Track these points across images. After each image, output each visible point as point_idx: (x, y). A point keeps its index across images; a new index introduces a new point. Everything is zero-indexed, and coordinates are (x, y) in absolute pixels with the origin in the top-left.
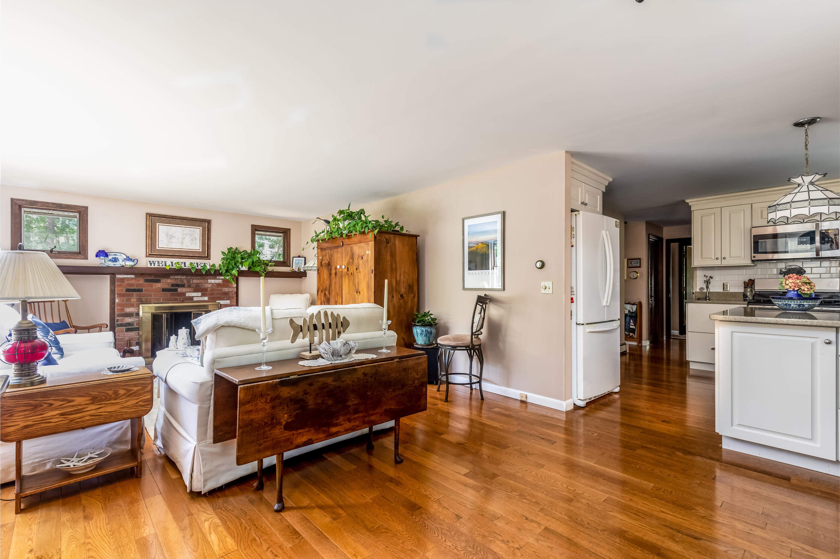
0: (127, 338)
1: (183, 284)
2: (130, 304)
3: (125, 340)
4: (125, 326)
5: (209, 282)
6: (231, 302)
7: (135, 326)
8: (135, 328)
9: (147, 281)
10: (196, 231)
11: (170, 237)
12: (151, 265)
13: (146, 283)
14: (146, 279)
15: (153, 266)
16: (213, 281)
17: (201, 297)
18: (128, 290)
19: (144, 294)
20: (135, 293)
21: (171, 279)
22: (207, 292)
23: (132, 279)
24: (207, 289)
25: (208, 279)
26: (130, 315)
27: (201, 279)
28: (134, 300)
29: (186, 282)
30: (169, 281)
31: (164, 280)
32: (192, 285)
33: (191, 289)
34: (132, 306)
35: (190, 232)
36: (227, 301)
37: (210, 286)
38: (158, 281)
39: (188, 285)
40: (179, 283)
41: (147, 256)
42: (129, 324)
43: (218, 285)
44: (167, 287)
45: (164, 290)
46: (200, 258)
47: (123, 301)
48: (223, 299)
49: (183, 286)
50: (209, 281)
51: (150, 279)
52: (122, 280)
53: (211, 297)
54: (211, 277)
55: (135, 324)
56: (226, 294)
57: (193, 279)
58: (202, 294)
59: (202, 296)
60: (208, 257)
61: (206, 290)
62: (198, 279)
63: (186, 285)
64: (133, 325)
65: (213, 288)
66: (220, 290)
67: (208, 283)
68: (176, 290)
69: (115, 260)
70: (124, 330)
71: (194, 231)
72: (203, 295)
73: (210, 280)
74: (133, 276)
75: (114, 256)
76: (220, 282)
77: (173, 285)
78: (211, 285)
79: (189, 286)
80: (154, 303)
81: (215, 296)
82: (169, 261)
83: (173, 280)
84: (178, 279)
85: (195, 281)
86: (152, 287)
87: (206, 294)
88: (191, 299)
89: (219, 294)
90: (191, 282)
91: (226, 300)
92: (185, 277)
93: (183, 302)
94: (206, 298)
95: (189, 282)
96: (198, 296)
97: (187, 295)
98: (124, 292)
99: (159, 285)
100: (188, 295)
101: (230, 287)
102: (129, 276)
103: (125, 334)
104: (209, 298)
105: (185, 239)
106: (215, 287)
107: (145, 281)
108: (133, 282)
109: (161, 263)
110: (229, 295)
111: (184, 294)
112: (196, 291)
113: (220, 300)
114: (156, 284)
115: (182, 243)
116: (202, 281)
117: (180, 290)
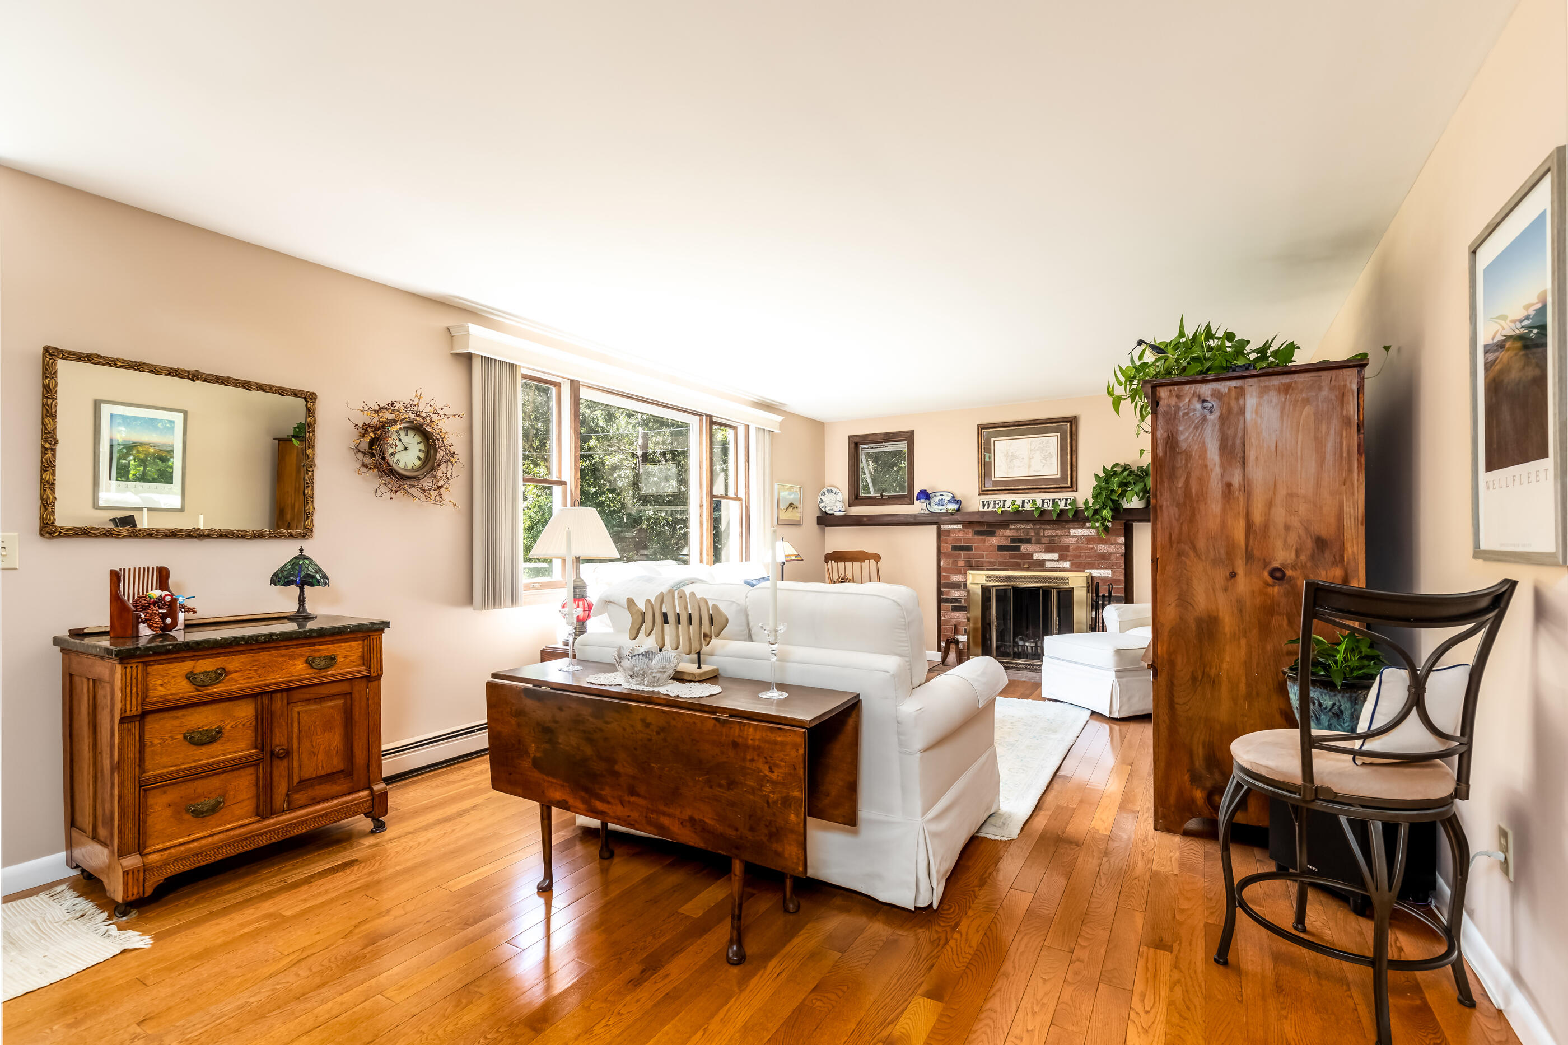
0: (954, 622)
1: (1028, 537)
2: (957, 569)
3: (951, 623)
4: (951, 602)
5: (1072, 534)
6: (1113, 573)
7: (963, 604)
8: (963, 607)
9: (978, 533)
10: (1051, 441)
11: (1011, 458)
12: (984, 508)
13: (976, 537)
14: (975, 531)
15: (986, 509)
16: (1078, 532)
17: (1058, 561)
18: (954, 548)
19: (974, 554)
20: (962, 553)
21: (1011, 529)
22: (1069, 554)
23: (959, 530)
24: (1069, 546)
25: (1069, 529)
26: (956, 586)
27: (1058, 529)
28: (961, 563)
29: (1033, 534)
30: (1008, 533)
31: (1000, 532)
32: (1044, 540)
33: (1041, 547)
34: (959, 572)
35: (1041, 446)
36: (1107, 571)
37: (1073, 541)
38: (992, 534)
39: (1036, 539)
40: (1023, 536)
41: (979, 494)
42: (956, 600)
43: (1089, 539)
44: (1006, 542)
45: (1001, 548)
46: (1059, 490)
47: (948, 565)
48: (1098, 568)
49: (1028, 541)
50: (1073, 532)
51: (981, 531)
52: (948, 531)
53: (1076, 563)
54: (1076, 525)
55: (963, 601)
56: (1103, 557)
57: (1044, 529)
58: (1059, 557)
59: (1061, 560)
60: (1073, 487)
61: (1066, 548)
62: (1053, 528)
63: (1033, 539)
64: (960, 602)
65: (1079, 545)
66: (1092, 548)
67: (1069, 536)
68: (1018, 549)
69: (941, 503)
70: (950, 609)
71: (1048, 442)
72: (1061, 558)
73: (1074, 531)
74: (960, 526)
75: (940, 498)
76: (1093, 534)
77: (1013, 540)
78: (1075, 539)
79: (1038, 542)
80: (987, 570)
81: (1081, 560)
82: (1009, 498)
83: (1013, 531)
84: (1020, 529)
85: (1049, 533)
86: (984, 542)
87: (1067, 556)
88: (1041, 565)
89: (1090, 557)
90: (1042, 534)
91: (1104, 568)
92: (1031, 525)
93: (1028, 569)
94: (1067, 564)
95: (1037, 534)
96: (1052, 561)
97: (1035, 558)
98: (949, 551)
99: (993, 540)
100: (1037, 557)
101: (1112, 544)
102: (955, 527)
103: (952, 614)
104: (1072, 564)
105: (1033, 458)
106: (1082, 543)
107: (975, 534)
108: (960, 535)
110: (1109, 559)
111: (1030, 555)
112: (1049, 550)
113: (1092, 568)
114: (990, 538)
115: (1029, 467)
116: (1059, 532)
117: (1024, 548)
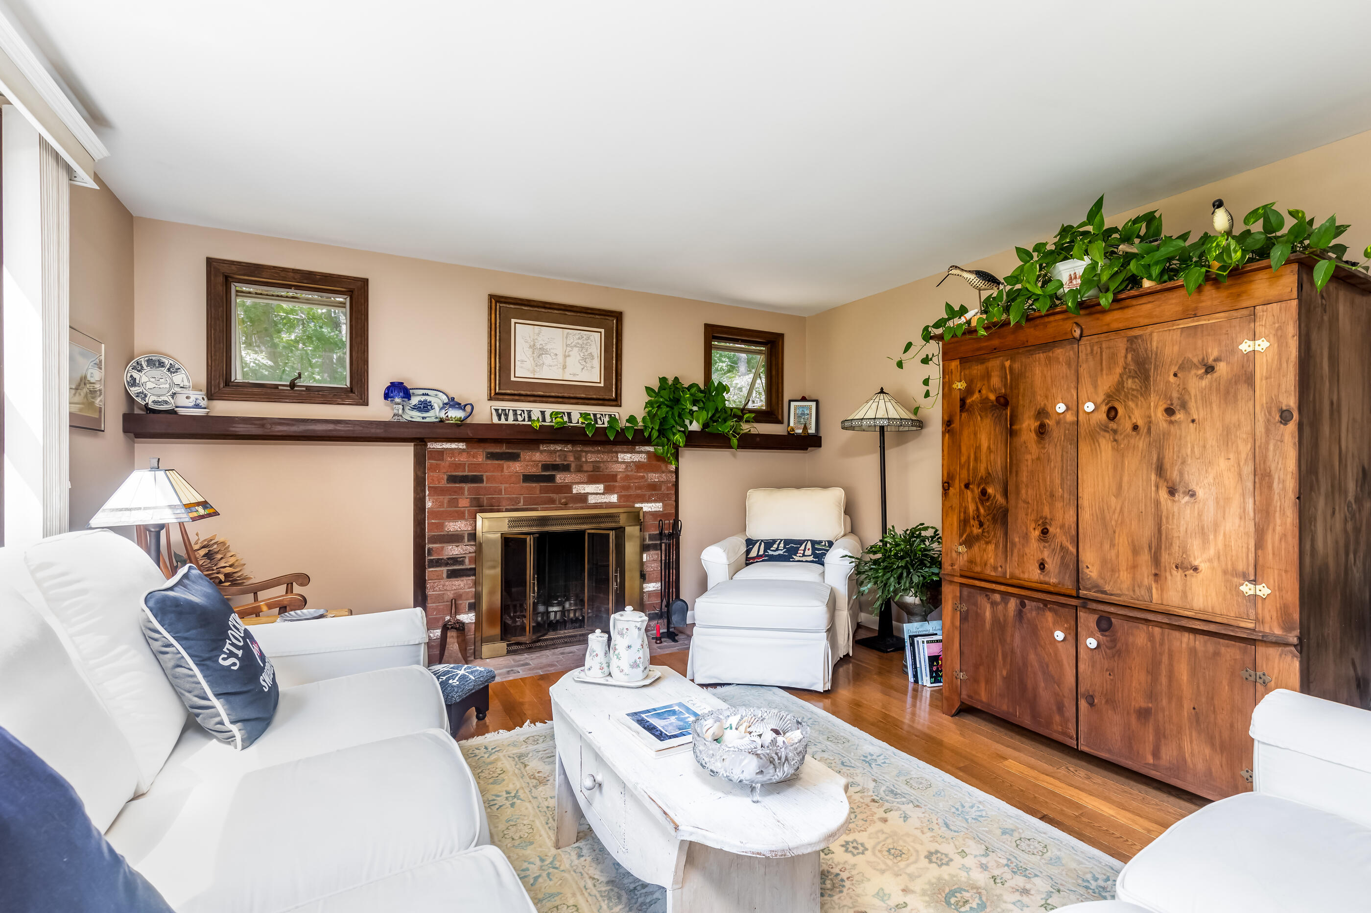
0: (450, 595)
1: (565, 463)
2: (457, 512)
3: (446, 598)
4: (447, 564)
5: (620, 460)
6: (664, 506)
7: (468, 565)
8: (467, 569)
9: (492, 456)
10: (592, 338)
11: (540, 352)
12: (500, 419)
13: (489, 462)
14: (488, 453)
15: (503, 421)
16: (627, 457)
17: (603, 494)
18: (452, 479)
19: (485, 488)
20: (466, 486)
21: (542, 452)
22: (617, 484)
23: (461, 451)
24: (616, 475)
25: (617, 453)
26: (455, 538)
27: (603, 452)
28: (464, 503)
29: (572, 459)
30: (537, 456)
31: (526, 455)
32: (586, 467)
33: (583, 477)
34: (460, 516)
35: (580, 342)
36: (657, 504)
37: (621, 468)
38: (515, 457)
39: (576, 466)
40: (558, 461)
41: (490, 399)
42: (455, 560)
43: (639, 466)
44: (536, 471)
45: (528, 478)
46: (601, 402)
47: (442, 505)
48: (649, 501)
49: (566, 468)
50: (622, 457)
51: (497, 453)
52: (441, 453)
53: (623, 495)
54: (625, 448)
55: (467, 561)
56: (654, 487)
57: (587, 452)
58: (605, 488)
59: (606, 493)
60: (616, 401)
61: (613, 477)
62: (598, 452)
63: (573, 466)
64: (462, 563)
65: (629, 473)
66: (643, 477)
67: (617, 462)
68: (551, 479)
69: (425, 407)
70: (445, 575)
71: (588, 338)
72: (608, 490)
73: (622, 455)
74: (462, 446)
75: (423, 398)
76: (643, 460)
77: (546, 467)
78: (624, 466)
79: (579, 470)
80: (507, 510)
81: (632, 492)
82: (536, 409)
83: (545, 454)
84: (555, 452)
85: (591, 458)
86: (502, 471)
87: (614, 487)
88: (583, 498)
89: (640, 488)
90: (584, 459)
91: (655, 501)
92: (570, 447)
93: (565, 506)
94: (614, 498)
95: (578, 458)
96: (597, 494)
97: (574, 491)
98: (444, 483)
99: (517, 467)
100: (577, 489)
101: (663, 472)
102: (454, 446)
103: (447, 583)
104: (619, 498)
105: (569, 356)
106: (632, 471)
107: (487, 458)
108: (463, 459)
109: (521, 415)
110: (660, 490)
111: (568, 488)
112: (592, 480)
113: (642, 502)
114: (511, 463)
115: (564, 367)
116: (605, 457)
117: (561, 478)
